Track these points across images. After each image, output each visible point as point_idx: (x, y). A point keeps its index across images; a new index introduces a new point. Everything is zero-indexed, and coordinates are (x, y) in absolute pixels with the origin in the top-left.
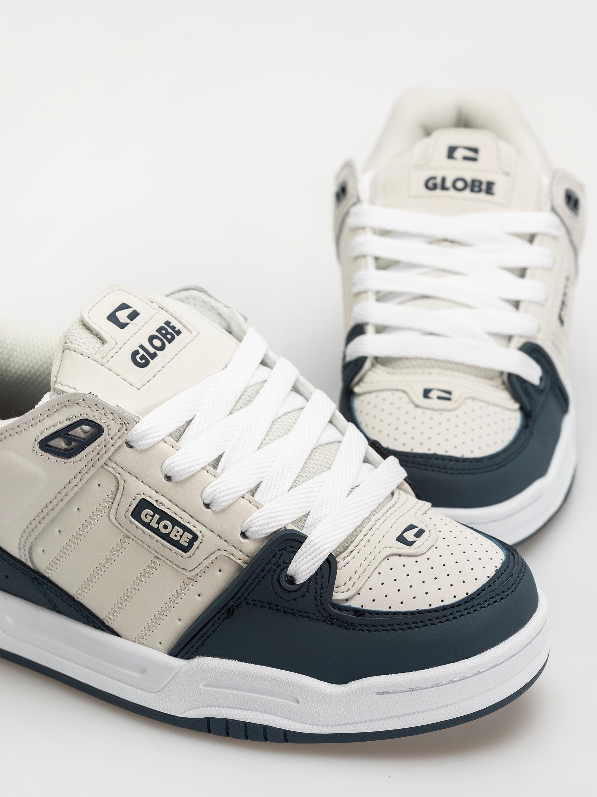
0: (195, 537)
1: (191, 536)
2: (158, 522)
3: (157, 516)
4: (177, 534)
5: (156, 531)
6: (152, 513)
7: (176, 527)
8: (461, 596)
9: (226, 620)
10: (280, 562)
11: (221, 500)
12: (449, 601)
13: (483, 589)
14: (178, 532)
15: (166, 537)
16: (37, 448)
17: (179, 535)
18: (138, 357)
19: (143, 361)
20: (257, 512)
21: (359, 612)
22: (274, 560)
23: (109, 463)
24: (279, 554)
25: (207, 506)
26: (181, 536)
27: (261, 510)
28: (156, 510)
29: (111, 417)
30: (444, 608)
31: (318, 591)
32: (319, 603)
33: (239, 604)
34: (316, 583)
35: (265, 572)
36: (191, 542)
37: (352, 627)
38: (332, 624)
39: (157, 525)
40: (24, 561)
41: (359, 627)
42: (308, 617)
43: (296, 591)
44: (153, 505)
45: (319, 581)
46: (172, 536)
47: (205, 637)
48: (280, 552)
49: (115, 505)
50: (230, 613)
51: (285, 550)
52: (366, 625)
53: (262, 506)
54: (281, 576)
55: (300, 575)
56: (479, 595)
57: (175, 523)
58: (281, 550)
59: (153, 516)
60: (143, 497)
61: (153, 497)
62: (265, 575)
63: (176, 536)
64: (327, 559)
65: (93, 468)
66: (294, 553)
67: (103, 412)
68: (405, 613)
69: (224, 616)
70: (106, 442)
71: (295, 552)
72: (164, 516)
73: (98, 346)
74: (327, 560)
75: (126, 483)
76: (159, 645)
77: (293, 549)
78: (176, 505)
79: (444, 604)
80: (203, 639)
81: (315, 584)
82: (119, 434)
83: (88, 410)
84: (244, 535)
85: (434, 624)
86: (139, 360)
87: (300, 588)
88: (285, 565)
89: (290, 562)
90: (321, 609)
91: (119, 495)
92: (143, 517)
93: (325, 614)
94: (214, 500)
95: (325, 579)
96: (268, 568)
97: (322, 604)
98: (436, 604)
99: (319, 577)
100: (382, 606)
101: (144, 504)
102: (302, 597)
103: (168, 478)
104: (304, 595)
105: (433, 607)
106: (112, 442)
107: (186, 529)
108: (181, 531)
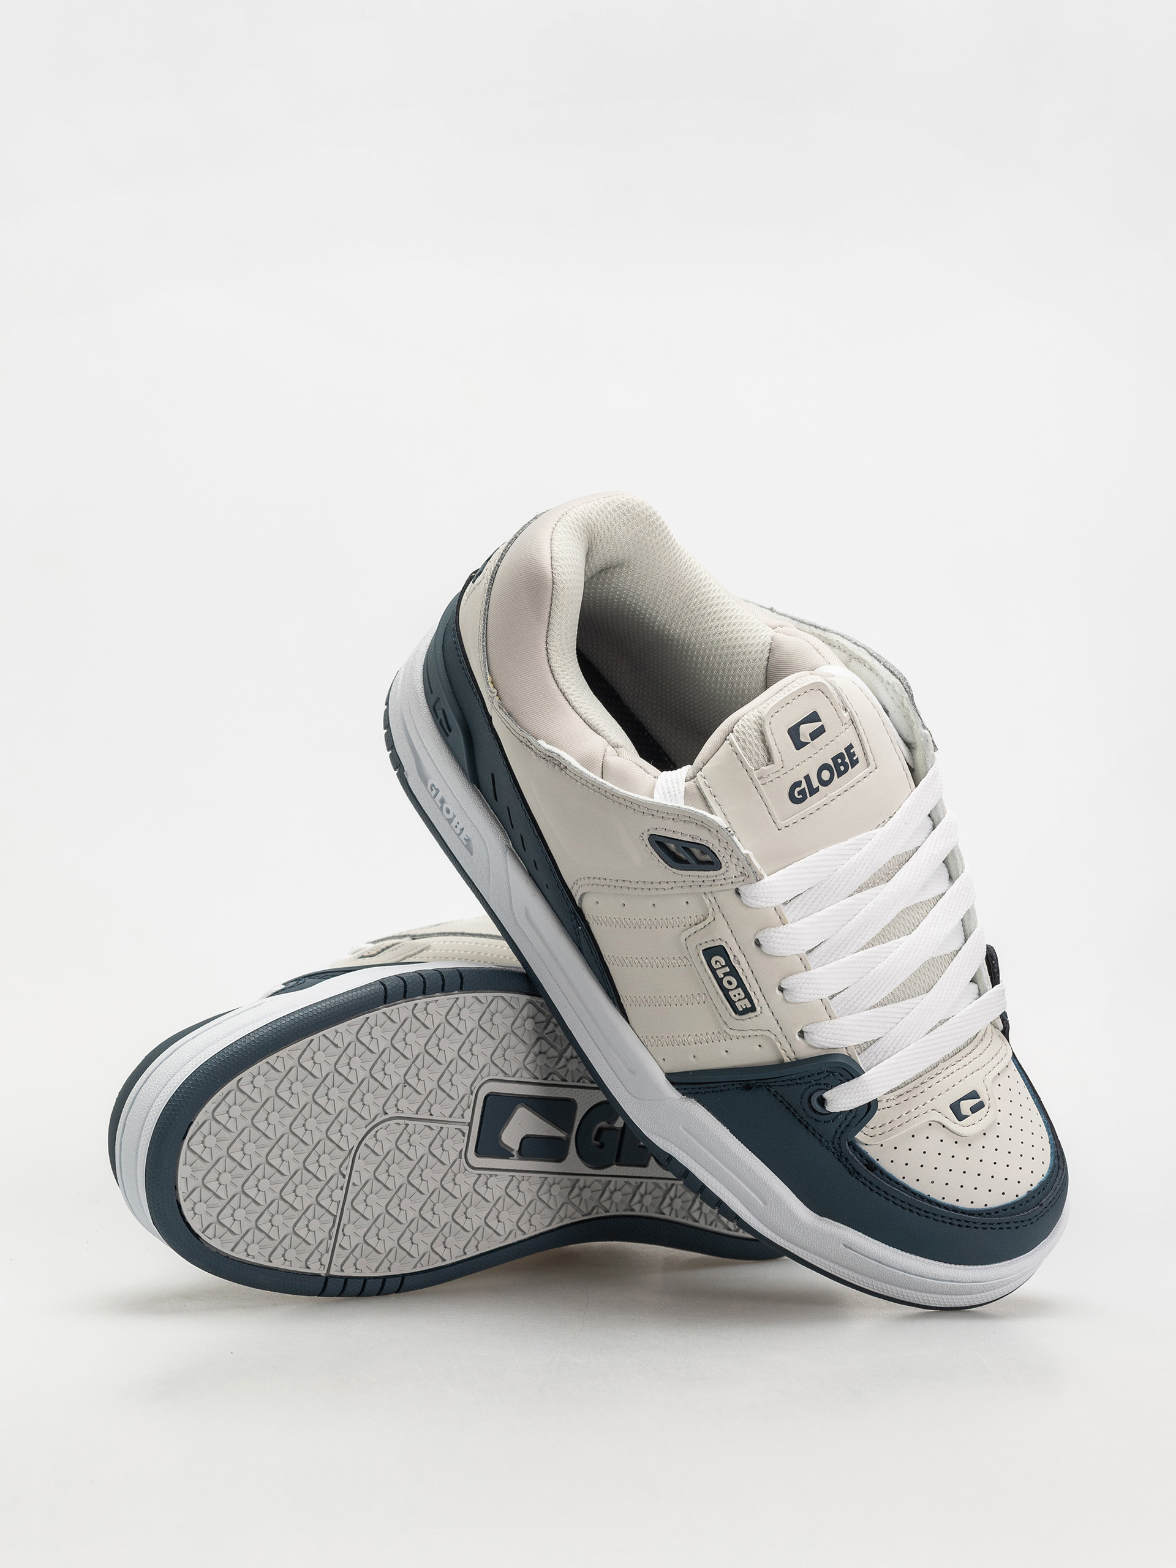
0: (753, 1009)
1: (749, 1006)
2: (725, 974)
3: (727, 969)
4: (737, 995)
5: (719, 981)
6: (724, 964)
7: (740, 989)
8: (979, 1205)
9: (739, 1090)
10: (823, 1081)
11: (798, 995)
12: (964, 1204)
13: (1004, 1208)
14: (739, 994)
15: (726, 992)
16: (646, 837)
17: (738, 997)
18: (798, 789)
19: (801, 796)
20: (827, 1022)
21: (872, 1165)
22: (818, 1077)
23: (709, 895)
24: (826, 1074)
25: (781, 990)
26: (739, 1000)
27: (832, 1021)
28: (728, 963)
29: (735, 861)
30: (955, 1210)
31: (843, 1126)
32: (838, 1136)
33: (760, 1086)
34: (846, 1119)
35: (802, 1081)
36: (746, 1011)
37: (856, 1175)
38: (839, 1160)
39: (723, 976)
40: (574, 894)
41: (863, 1180)
42: (820, 1140)
43: (822, 1114)
44: (729, 958)
45: (849, 1118)
46: (730, 993)
47: (710, 1090)
48: (828, 1074)
49: (693, 930)
50: (748, 1087)
51: (833, 1075)
52: (870, 1183)
53: (835, 1018)
54: (816, 1093)
55: (834, 1106)
56: (997, 1212)
57: (741, 984)
58: (829, 1072)
59: (723, 967)
60: (724, 944)
61: (733, 950)
62: (801, 1084)
63: (735, 996)
64: (870, 1102)
65: (689, 888)
66: (839, 1081)
67: (729, 853)
68: (915, 1194)
69: (739, 1086)
70: (717, 878)
71: (842, 1082)
72: (734, 972)
73: (763, 761)
74: (869, 1104)
75: (714, 922)
76: (661, 1061)
77: (841, 1078)
78: (752, 971)
79: (957, 1204)
80: (707, 1090)
81: (844, 1119)
82: (734, 880)
83: (716, 842)
84: (802, 1034)
85: (937, 1220)
86: (796, 794)
87: (827, 1114)
88: (825, 1087)
89: (832, 1088)
90: (836, 1141)
91: (701, 926)
92: (713, 961)
93: (838, 1148)
94: (792, 991)
95: (856, 1121)
96: (807, 1079)
97: (839, 1138)
98: (950, 1201)
99: (852, 1115)
100: (896, 1171)
101: (721, 951)
102: (824, 1122)
103: (758, 943)
104: (828, 1122)
105: (945, 1201)
106: (723, 882)
107: (748, 996)
108: (743, 995)
